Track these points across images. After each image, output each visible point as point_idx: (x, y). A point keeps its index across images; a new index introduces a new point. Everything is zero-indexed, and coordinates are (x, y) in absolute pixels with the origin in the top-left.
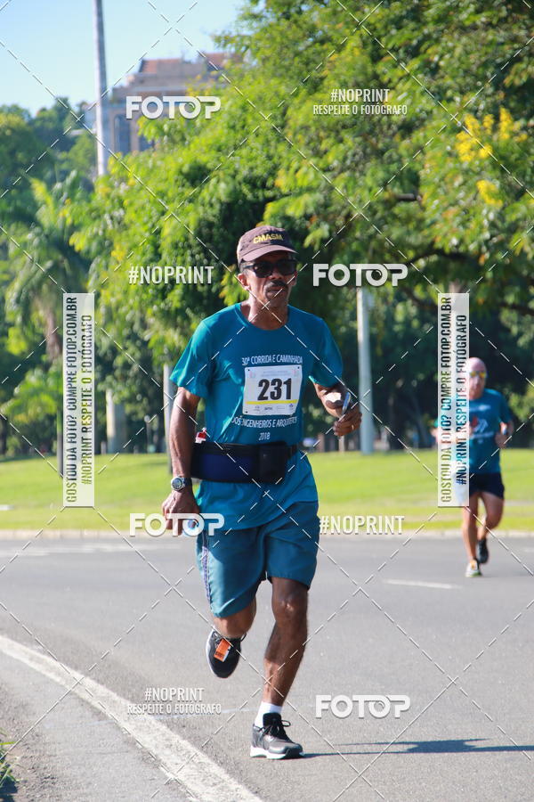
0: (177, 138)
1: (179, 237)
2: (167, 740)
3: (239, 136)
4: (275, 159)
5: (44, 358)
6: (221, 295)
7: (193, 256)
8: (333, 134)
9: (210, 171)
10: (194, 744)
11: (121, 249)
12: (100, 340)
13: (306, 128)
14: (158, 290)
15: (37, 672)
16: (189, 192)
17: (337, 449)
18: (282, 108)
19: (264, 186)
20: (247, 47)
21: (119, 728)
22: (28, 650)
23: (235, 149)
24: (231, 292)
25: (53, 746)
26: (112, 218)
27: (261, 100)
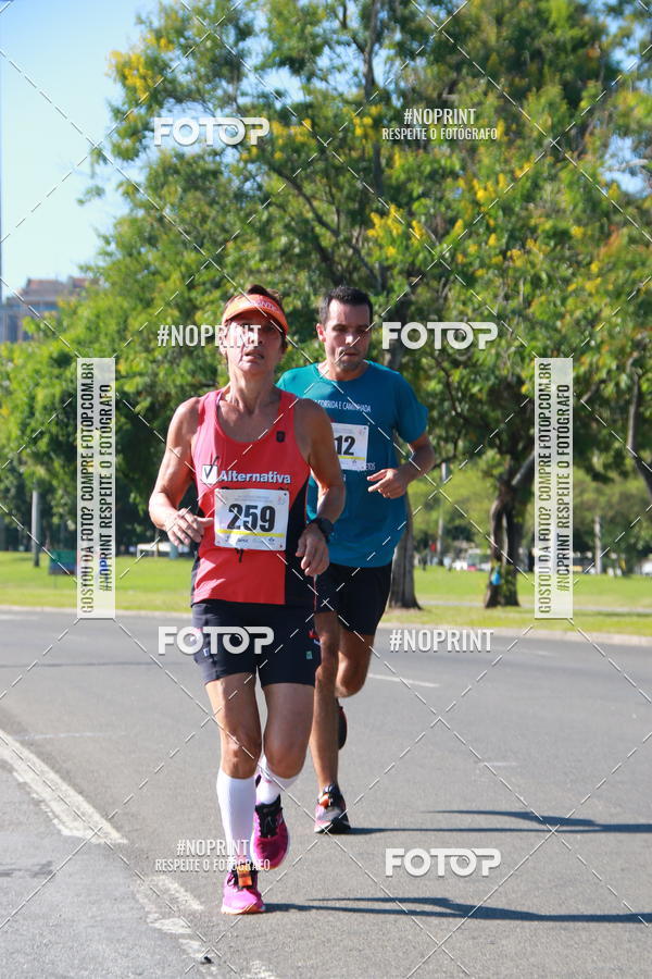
0: (49, 333)
1: (48, 402)
3: (93, 335)
9: (71, 358)
16: (56, 371)
18: (124, 317)
20: (102, 274)
27: (110, 311)
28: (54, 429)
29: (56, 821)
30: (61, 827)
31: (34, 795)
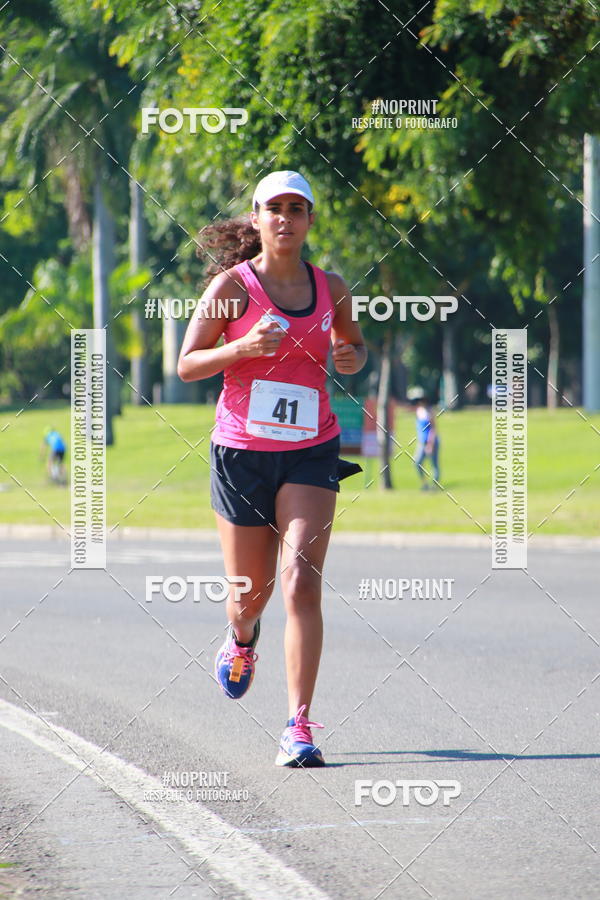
2: (261, 867)
5: (63, 245)
6: (358, 149)
7: (312, 78)
10: (305, 875)
11: (194, 64)
12: (155, 216)
14: (253, 135)
15: (46, 754)
17: (544, 403)
21: (182, 847)
22: (33, 717)
24: (374, 142)
25: (74, 874)
26: (179, 12)
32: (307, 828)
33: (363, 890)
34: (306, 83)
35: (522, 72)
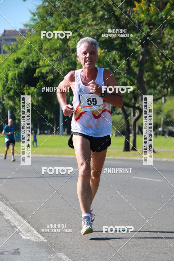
1: (13, 77)
2: (6, 209)
3: (30, 51)
4: (39, 57)
6: (24, 92)
7: (17, 82)
8: (54, 51)
9: (22, 60)
13: (47, 49)
16: (16, 65)
17: (53, 134)
18: (41, 44)
19: (36, 64)
20: (32, 28)
23: (29, 54)
27: (36, 41)
28: (16, 87)
29: (20, 233)
30: (22, 235)
31: (12, 224)
32: (13, 202)
33: (22, 212)
34: (15, 82)
35: (50, 81)
